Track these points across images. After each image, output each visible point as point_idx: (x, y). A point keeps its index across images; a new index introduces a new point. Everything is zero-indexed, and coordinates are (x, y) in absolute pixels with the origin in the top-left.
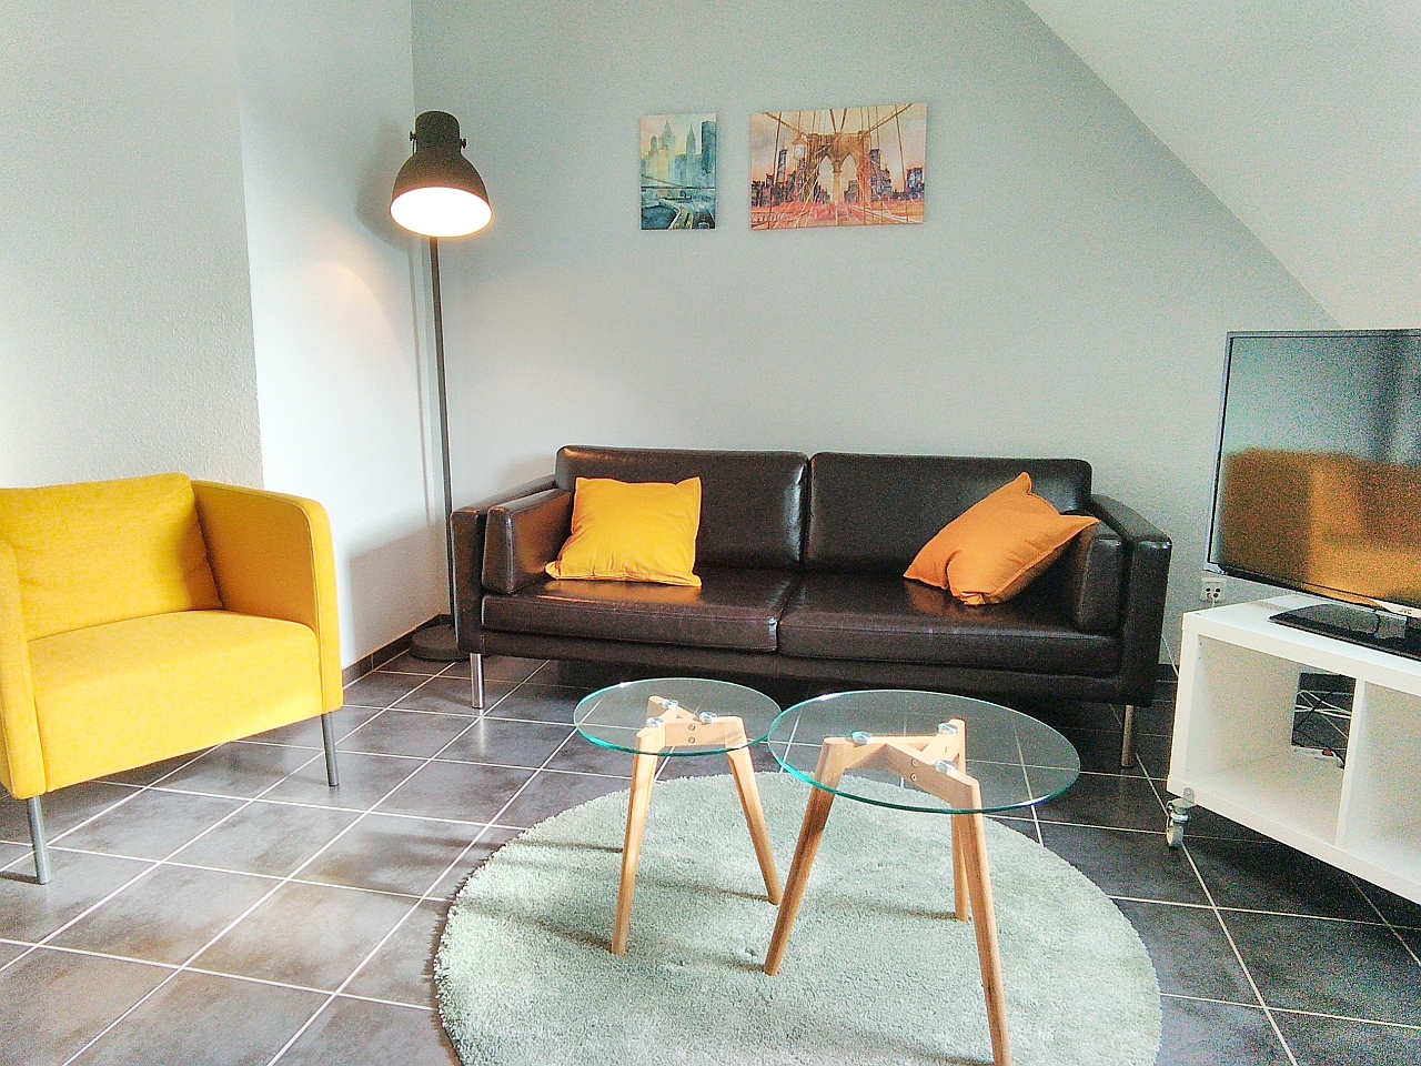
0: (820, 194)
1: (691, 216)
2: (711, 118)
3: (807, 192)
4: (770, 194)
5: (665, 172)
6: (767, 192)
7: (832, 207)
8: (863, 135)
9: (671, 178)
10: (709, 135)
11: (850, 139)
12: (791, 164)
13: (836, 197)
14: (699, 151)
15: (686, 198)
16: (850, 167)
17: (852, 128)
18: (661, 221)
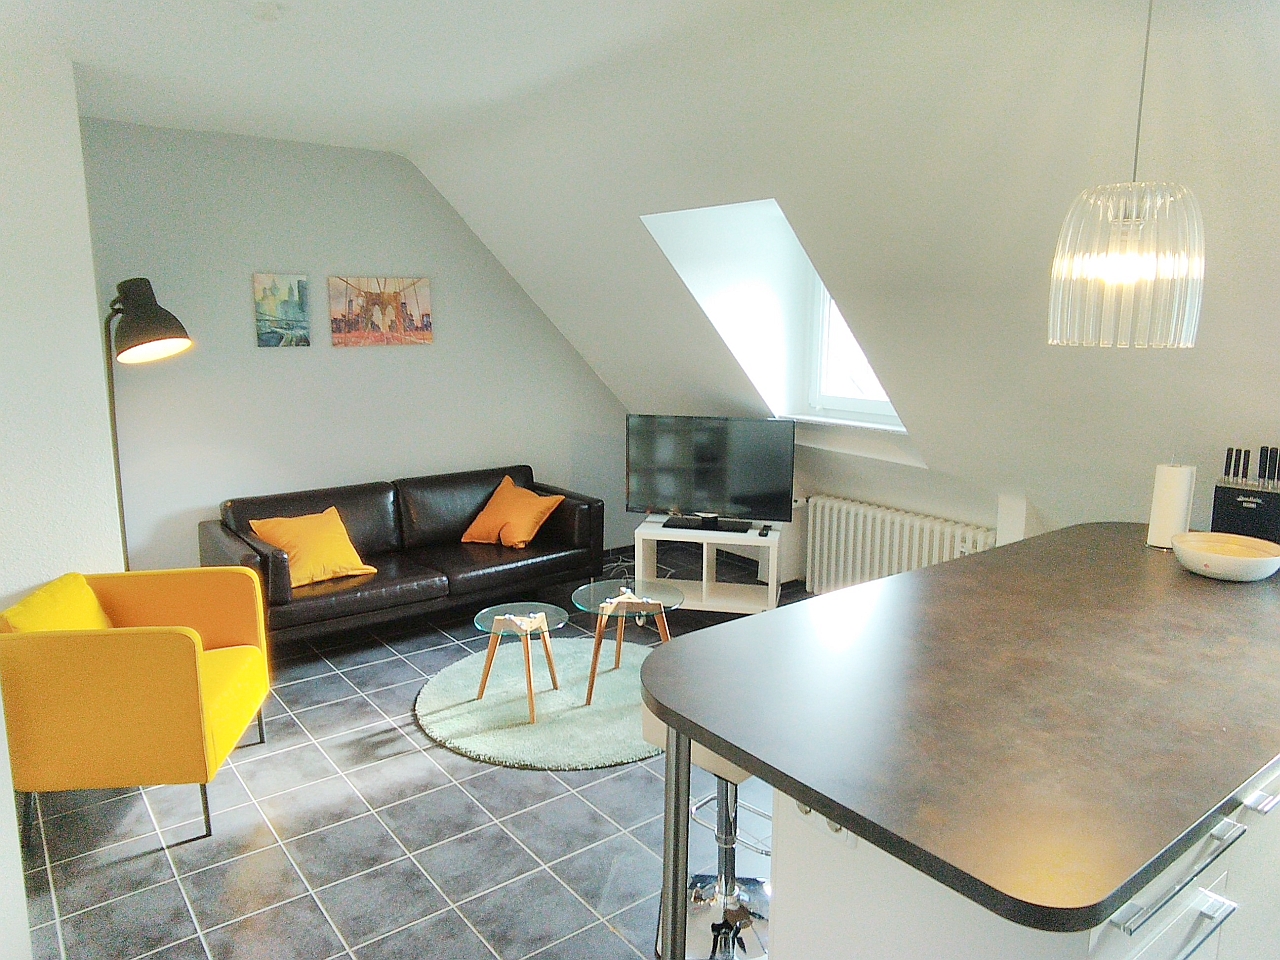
0: (375, 327)
1: (294, 339)
2: (303, 278)
3: (367, 325)
4: (345, 327)
5: (273, 310)
6: (343, 325)
7: (383, 334)
8: (397, 294)
9: (279, 314)
10: (302, 288)
11: (389, 295)
12: (356, 309)
13: (384, 329)
14: (296, 298)
15: (290, 327)
16: (391, 312)
17: (390, 289)
18: (274, 341)
